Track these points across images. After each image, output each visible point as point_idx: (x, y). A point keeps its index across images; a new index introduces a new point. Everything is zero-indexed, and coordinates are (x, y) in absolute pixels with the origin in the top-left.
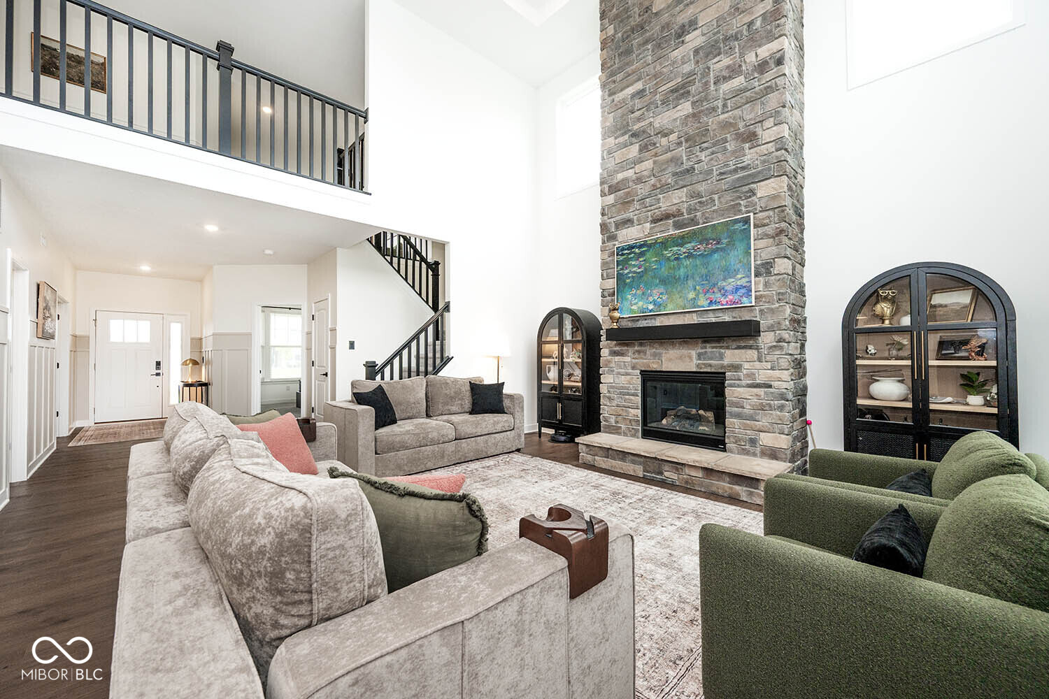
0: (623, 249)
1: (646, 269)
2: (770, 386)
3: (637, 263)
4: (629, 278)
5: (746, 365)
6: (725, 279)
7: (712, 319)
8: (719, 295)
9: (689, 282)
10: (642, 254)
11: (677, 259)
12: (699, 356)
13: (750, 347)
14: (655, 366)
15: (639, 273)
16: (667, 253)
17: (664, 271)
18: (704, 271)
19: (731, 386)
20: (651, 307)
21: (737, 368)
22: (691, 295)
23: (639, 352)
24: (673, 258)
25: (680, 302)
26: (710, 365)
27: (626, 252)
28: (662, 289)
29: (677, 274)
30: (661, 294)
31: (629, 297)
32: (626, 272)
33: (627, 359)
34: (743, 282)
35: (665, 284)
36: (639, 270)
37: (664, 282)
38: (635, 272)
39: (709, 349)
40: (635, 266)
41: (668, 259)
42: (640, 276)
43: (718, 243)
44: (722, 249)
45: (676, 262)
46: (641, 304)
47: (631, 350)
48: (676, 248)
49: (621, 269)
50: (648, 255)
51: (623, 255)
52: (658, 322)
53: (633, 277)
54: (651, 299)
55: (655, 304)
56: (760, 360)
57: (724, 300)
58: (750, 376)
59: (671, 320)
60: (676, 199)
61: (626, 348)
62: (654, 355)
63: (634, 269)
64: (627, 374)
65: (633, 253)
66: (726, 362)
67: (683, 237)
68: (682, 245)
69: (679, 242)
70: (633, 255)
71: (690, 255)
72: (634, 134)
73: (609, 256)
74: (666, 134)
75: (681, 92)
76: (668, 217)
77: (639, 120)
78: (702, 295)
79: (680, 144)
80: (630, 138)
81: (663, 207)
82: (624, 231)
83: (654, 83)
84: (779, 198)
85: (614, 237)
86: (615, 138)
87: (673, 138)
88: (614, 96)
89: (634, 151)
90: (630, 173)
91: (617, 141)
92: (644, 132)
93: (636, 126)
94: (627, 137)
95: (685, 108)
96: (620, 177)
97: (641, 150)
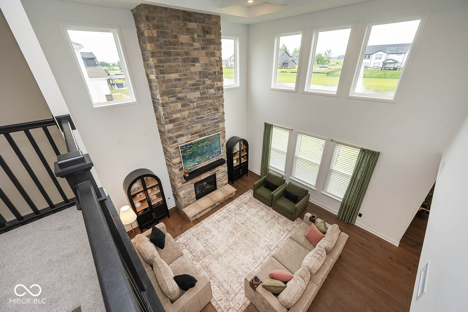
1: (193, 152)
2: (225, 171)
3: (190, 150)
4: (187, 156)
5: (220, 169)
6: (215, 150)
7: (212, 161)
8: (214, 155)
9: (207, 153)
10: (191, 147)
11: (203, 147)
14: (199, 180)
15: (191, 154)
17: (199, 152)
18: (210, 149)
19: (217, 175)
20: (196, 164)
21: (218, 170)
22: (208, 157)
23: (193, 179)
25: (205, 159)
26: (213, 173)
27: (184, 147)
28: (199, 157)
29: (203, 151)
30: (199, 159)
31: (188, 163)
32: (185, 155)
33: (189, 182)
34: (219, 150)
36: (191, 153)
37: (199, 155)
38: (189, 154)
41: (200, 147)
42: (191, 155)
44: (214, 142)
46: (193, 164)
48: (202, 144)
49: (183, 154)
50: (193, 147)
51: (183, 149)
53: (188, 156)
55: (197, 162)
56: (222, 167)
58: (221, 171)
59: (202, 165)
60: (198, 127)
62: (198, 177)
63: (189, 153)
64: (189, 187)
65: (188, 147)
66: (216, 170)
67: (204, 140)
68: (204, 143)
69: (203, 142)
70: (187, 148)
71: (206, 145)
72: (178, 98)
73: (175, 150)
74: (192, 102)
75: (195, 87)
76: (196, 133)
77: (180, 92)
78: (210, 156)
79: (198, 107)
80: (177, 100)
81: (195, 129)
82: (180, 139)
83: (185, 77)
84: (224, 128)
85: (176, 142)
86: (169, 97)
87: (195, 104)
88: (164, 75)
89: (179, 106)
90: (179, 115)
91: (170, 99)
92: (183, 99)
93: (179, 95)
94: (175, 98)
95: (197, 94)
96: (175, 116)
97: (182, 106)
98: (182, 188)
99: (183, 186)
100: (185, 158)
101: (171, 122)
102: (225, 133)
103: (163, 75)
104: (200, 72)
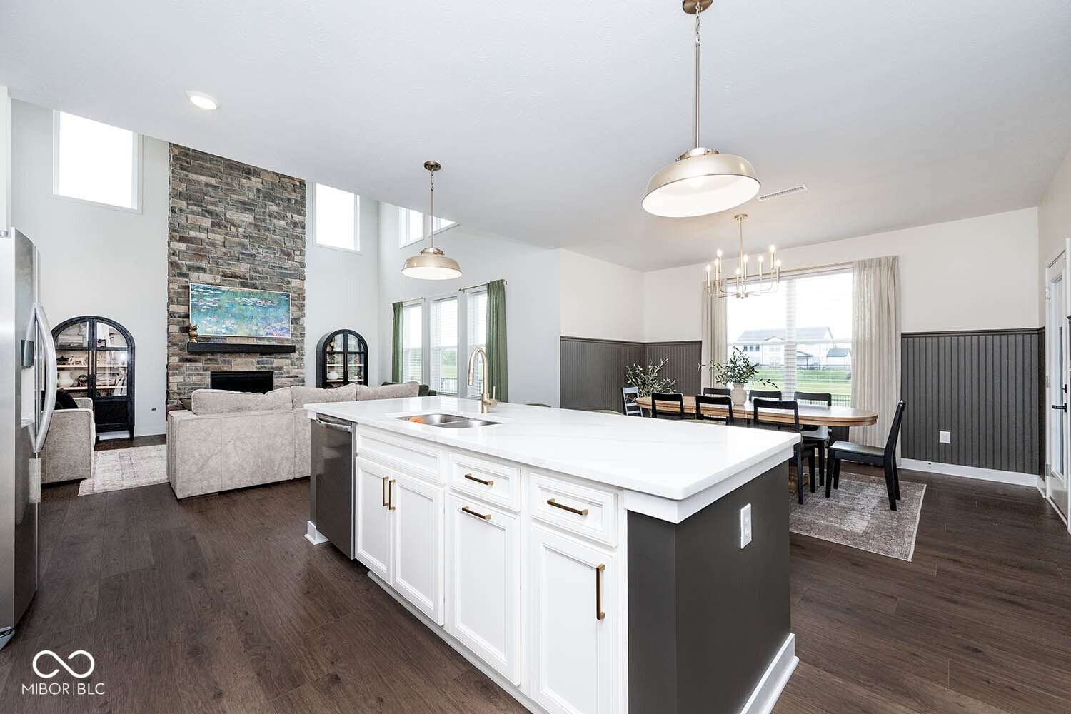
0: (198, 288)
1: (220, 306)
2: (297, 377)
3: (213, 300)
4: (204, 309)
5: (285, 367)
6: (275, 323)
7: (266, 343)
8: (272, 330)
9: (253, 320)
10: (216, 295)
11: (245, 305)
12: (258, 362)
13: (288, 358)
14: (225, 369)
15: (214, 307)
16: (238, 300)
17: (235, 311)
18: (263, 316)
19: (277, 378)
20: (224, 331)
21: (280, 368)
22: (254, 328)
23: (210, 359)
24: (242, 304)
25: (248, 331)
26: (265, 367)
27: (201, 290)
28: (233, 321)
29: (245, 314)
30: (234, 324)
31: (205, 322)
32: (201, 304)
33: (199, 364)
34: (285, 326)
35: (236, 318)
36: (214, 305)
37: (234, 316)
38: (210, 306)
39: (265, 358)
40: (209, 301)
41: (239, 304)
42: (215, 310)
43: (272, 303)
44: (274, 307)
45: (244, 307)
46: (215, 328)
47: (203, 358)
48: (244, 299)
49: (197, 301)
50: (222, 297)
51: (197, 291)
52: (227, 342)
53: (207, 309)
54: (224, 326)
55: (227, 330)
56: (291, 364)
57: (274, 333)
58: (288, 372)
59: (238, 341)
60: (242, 268)
61: (198, 357)
62: (224, 362)
63: (209, 304)
64: (198, 375)
65: (209, 293)
66: (274, 365)
67: (249, 293)
68: (248, 298)
69: (247, 295)
70: (207, 294)
71: (254, 305)
72: (208, 211)
73: (179, 288)
74: (235, 226)
75: (247, 207)
76: (236, 277)
77: (213, 204)
78: (261, 329)
79: (246, 237)
80: (204, 212)
81: (233, 270)
82: (196, 274)
83: (227, 187)
84: (302, 289)
85: (186, 276)
86: (188, 204)
87: (241, 230)
88: (187, 173)
89: (207, 222)
90: (203, 236)
91: (190, 207)
92: (217, 215)
93: (210, 207)
94: (200, 209)
95: (249, 218)
96: (193, 234)
97: (213, 224)
98: (177, 369)
99: (180, 366)
100: (200, 311)
101: (182, 239)
102: (304, 300)
103: (185, 172)
104: (258, 190)
